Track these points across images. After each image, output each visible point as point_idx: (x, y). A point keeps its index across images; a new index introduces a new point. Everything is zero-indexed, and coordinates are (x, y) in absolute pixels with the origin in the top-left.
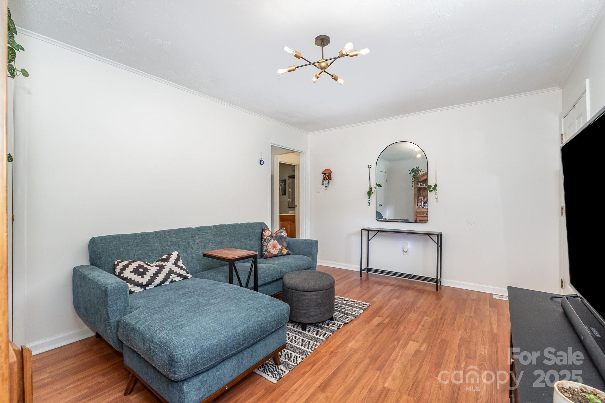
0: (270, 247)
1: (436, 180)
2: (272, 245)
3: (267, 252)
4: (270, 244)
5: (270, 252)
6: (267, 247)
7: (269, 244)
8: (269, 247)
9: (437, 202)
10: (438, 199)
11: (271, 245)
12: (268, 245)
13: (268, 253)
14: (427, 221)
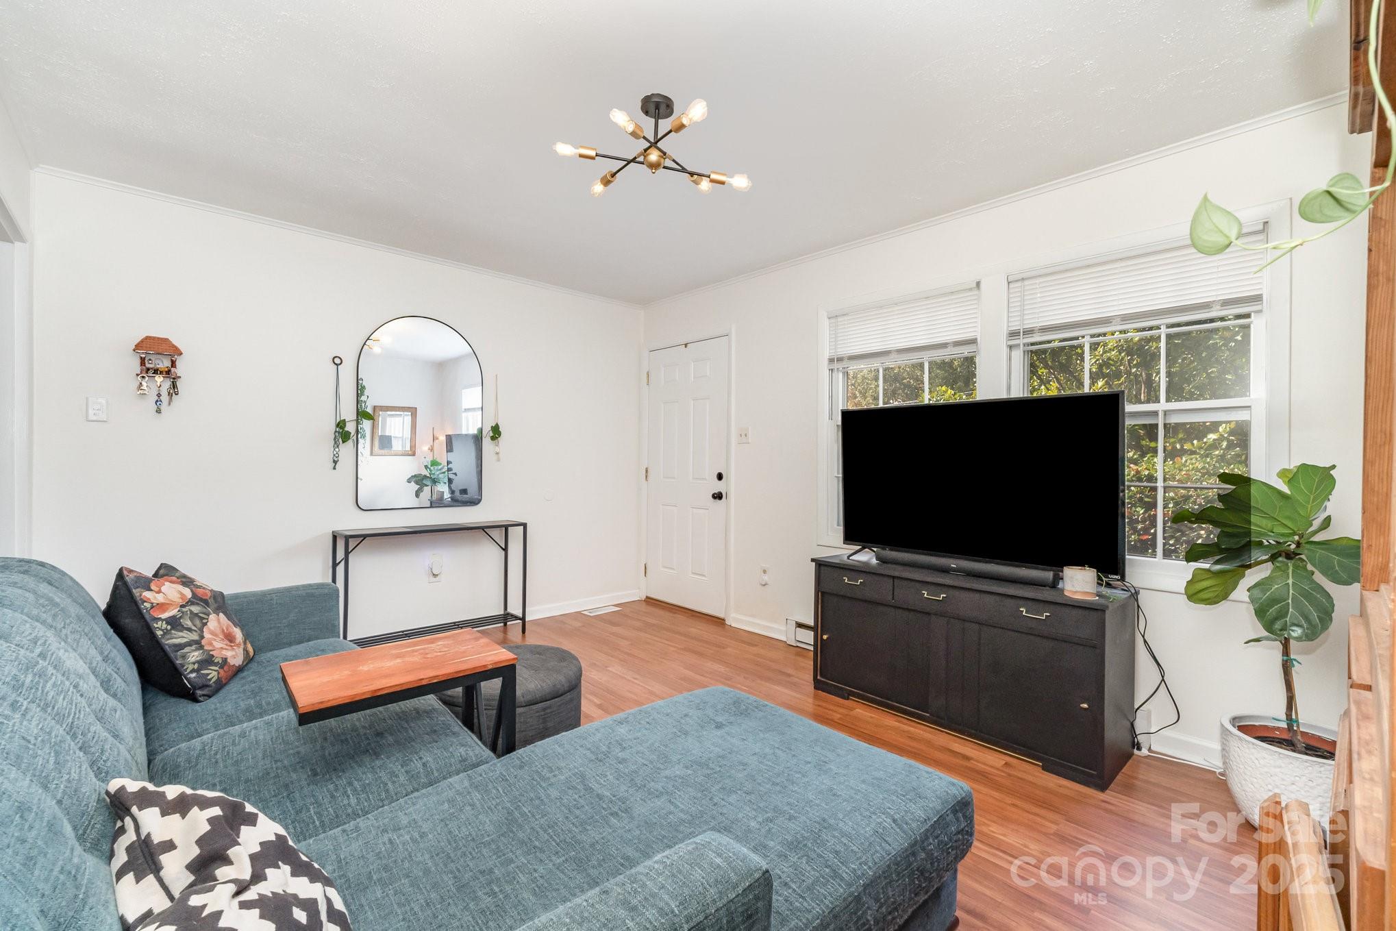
0: (218, 645)
1: (496, 414)
2: (218, 631)
3: (216, 664)
4: (212, 633)
5: (225, 660)
6: (201, 647)
7: (207, 635)
8: (211, 644)
9: (498, 460)
10: (500, 455)
11: (216, 635)
12: (202, 637)
13: (221, 667)
14: (480, 501)
